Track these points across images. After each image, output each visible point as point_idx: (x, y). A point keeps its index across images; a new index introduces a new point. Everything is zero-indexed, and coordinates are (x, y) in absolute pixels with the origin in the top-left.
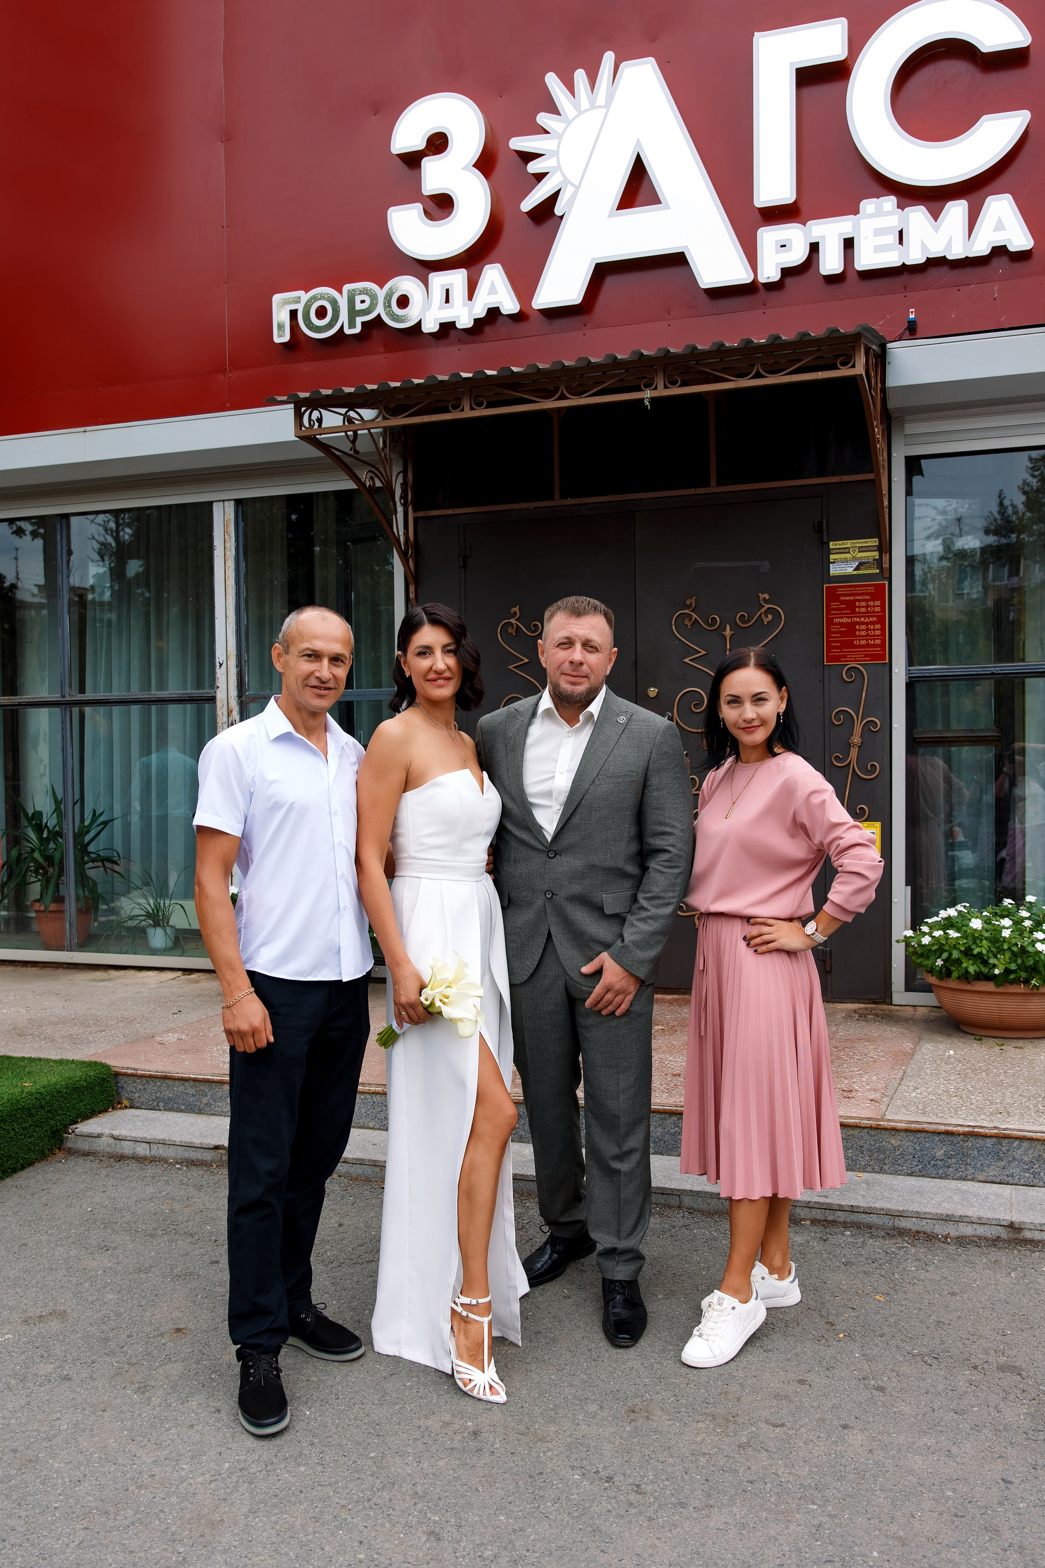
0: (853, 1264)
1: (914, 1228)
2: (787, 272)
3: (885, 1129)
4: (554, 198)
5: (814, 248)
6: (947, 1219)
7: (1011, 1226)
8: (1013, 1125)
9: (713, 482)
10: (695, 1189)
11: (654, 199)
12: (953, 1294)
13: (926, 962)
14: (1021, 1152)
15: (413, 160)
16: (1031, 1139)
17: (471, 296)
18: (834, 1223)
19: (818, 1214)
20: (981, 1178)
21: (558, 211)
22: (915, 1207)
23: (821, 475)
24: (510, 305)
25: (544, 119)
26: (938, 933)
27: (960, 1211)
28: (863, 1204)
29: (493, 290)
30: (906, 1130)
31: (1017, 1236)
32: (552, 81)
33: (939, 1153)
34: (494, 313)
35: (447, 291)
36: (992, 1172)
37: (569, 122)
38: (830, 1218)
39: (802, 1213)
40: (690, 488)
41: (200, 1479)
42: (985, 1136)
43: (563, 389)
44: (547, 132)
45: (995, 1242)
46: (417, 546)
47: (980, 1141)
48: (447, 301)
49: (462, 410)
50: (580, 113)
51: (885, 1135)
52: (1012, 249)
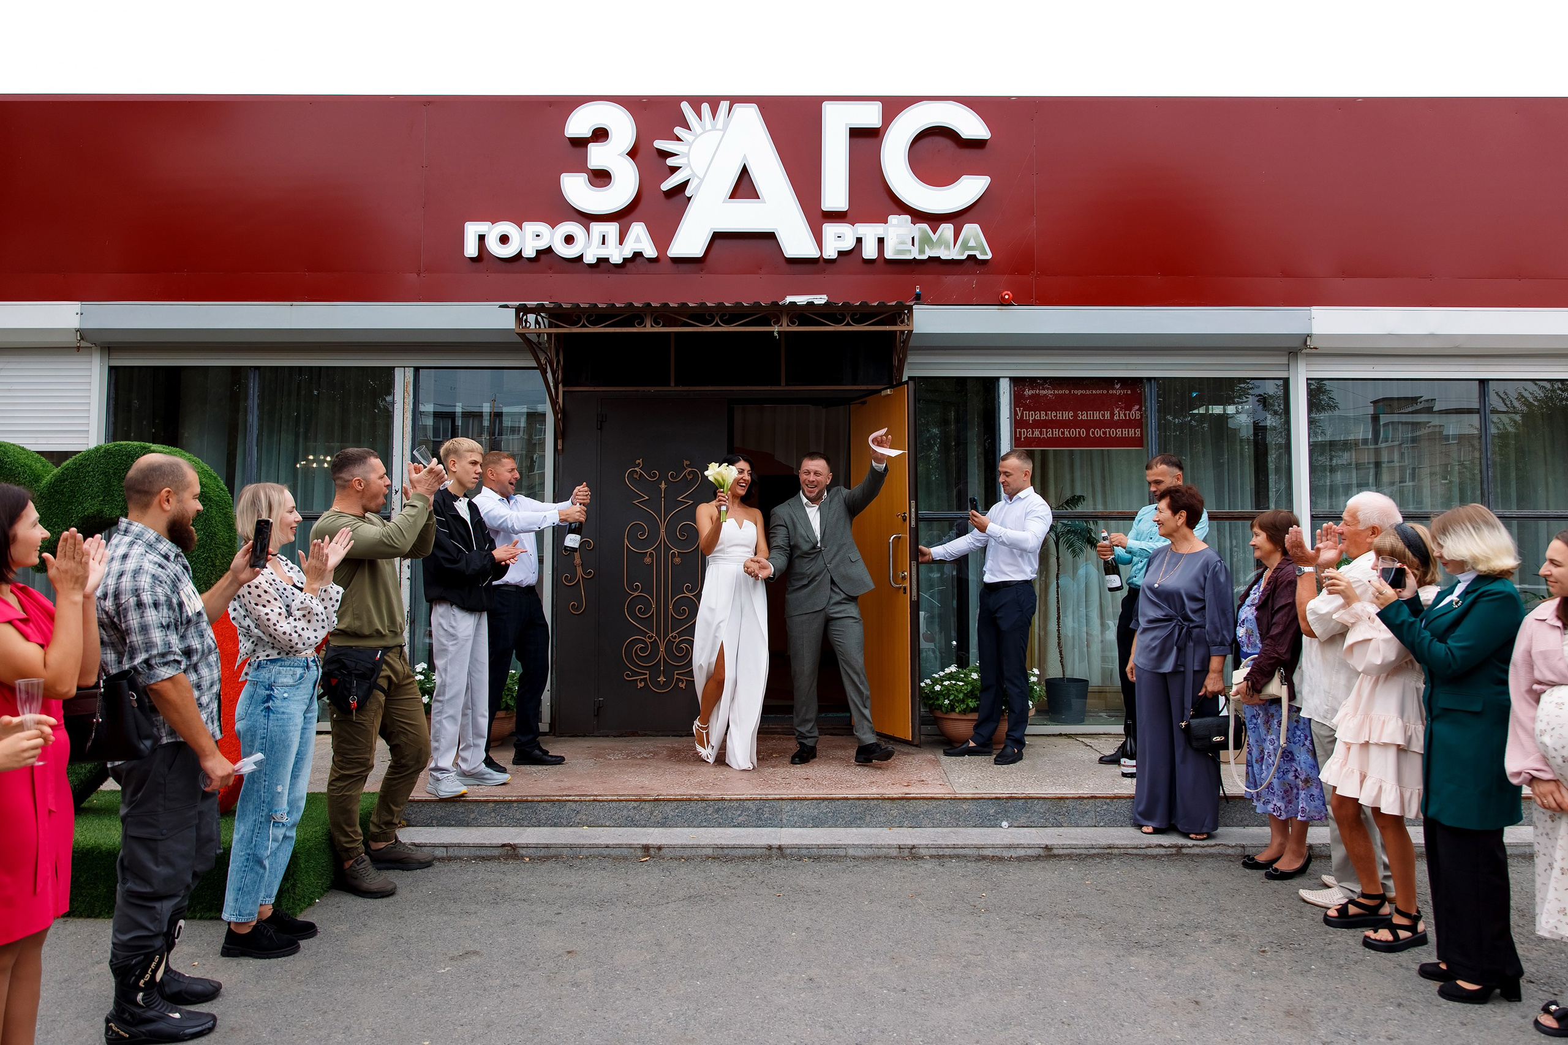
0: (967, 876)
1: (991, 855)
2: (840, 253)
3: (960, 799)
4: (684, 185)
5: (859, 240)
6: (1010, 847)
7: (1047, 847)
8: (1031, 791)
9: (783, 382)
10: (856, 843)
11: (754, 194)
12: (1030, 885)
13: (937, 702)
14: (1038, 807)
15: (580, 143)
16: (1045, 798)
17: (621, 243)
18: (943, 856)
19: (933, 852)
20: (1016, 825)
21: (688, 193)
22: (990, 842)
23: (854, 384)
24: (650, 252)
25: (678, 131)
26: (946, 683)
27: (1016, 842)
28: (960, 842)
29: (638, 240)
30: (972, 799)
31: (1052, 853)
32: (685, 107)
33: (992, 812)
34: (638, 255)
35: (604, 236)
36: (1023, 821)
37: (697, 136)
38: (941, 853)
39: (923, 852)
40: (767, 385)
41: (660, 1022)
42: (1019, 799)
43: (717, 319)
44: (679, 139)
45: (1038, 858)
46: (564, 411)
47: (1015, 801)
48: (603, 243)
49: (645, 326)
50: (705, 131)
51: (959, 803)
52: (980, 257)
